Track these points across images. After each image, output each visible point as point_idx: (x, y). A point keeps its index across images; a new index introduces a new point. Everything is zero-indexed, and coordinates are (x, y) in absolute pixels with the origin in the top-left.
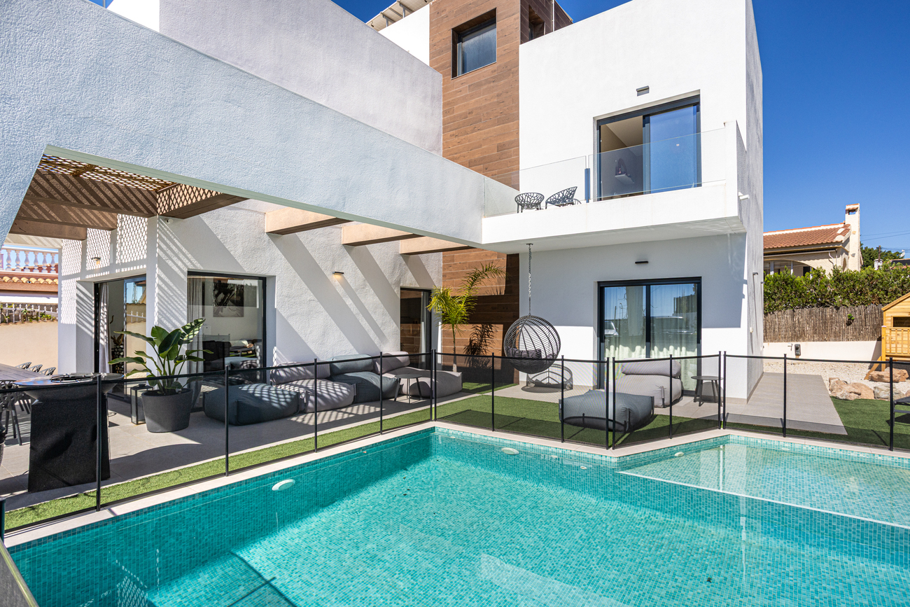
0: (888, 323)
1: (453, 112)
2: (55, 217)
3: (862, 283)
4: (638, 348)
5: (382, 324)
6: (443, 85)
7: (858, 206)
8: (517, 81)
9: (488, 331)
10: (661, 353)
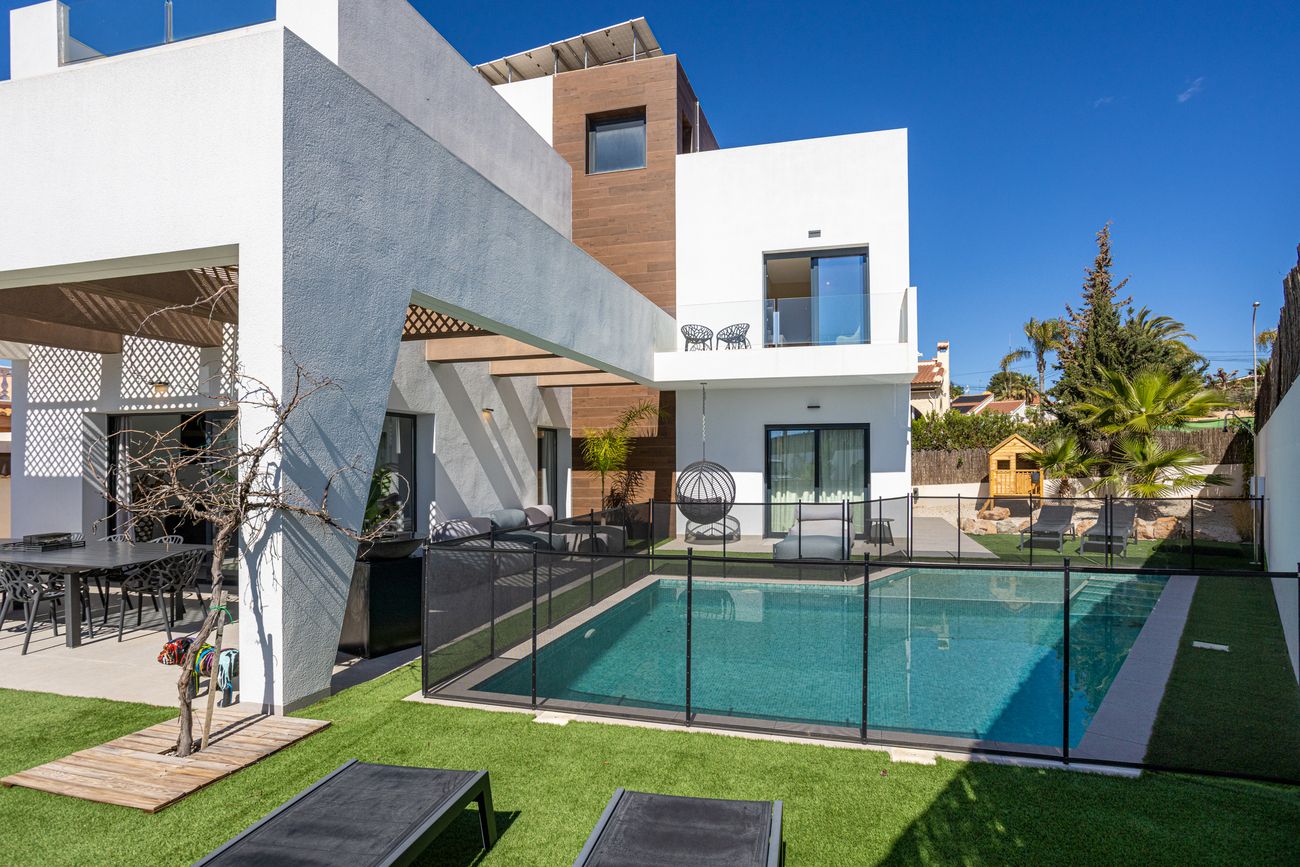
0: (993, 466)
1: (587, 216)
2: (157, 330)
3: (969, 427)
4: (806, 494)
5: (524, 472)
6: (573, 179)
7: (947, 344)
8: (673, 195)
9: (636, 478)
10: (828, 498)
